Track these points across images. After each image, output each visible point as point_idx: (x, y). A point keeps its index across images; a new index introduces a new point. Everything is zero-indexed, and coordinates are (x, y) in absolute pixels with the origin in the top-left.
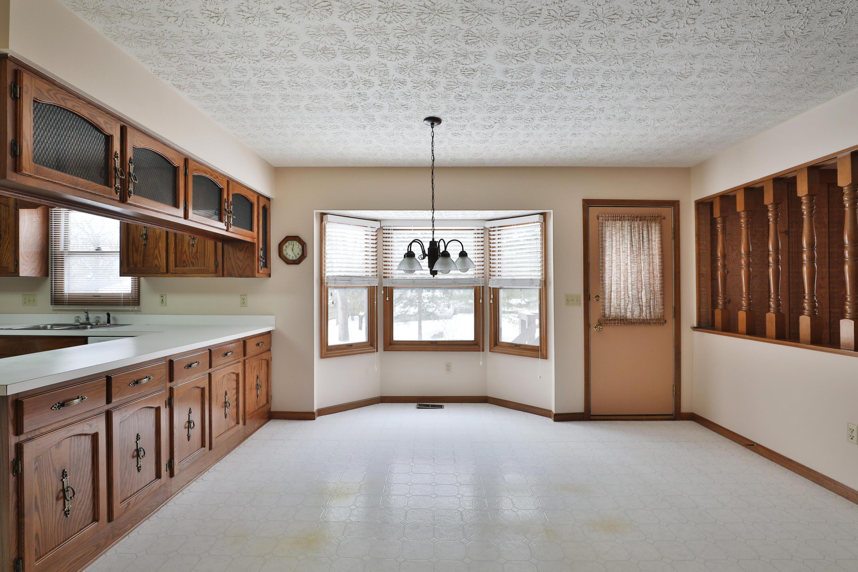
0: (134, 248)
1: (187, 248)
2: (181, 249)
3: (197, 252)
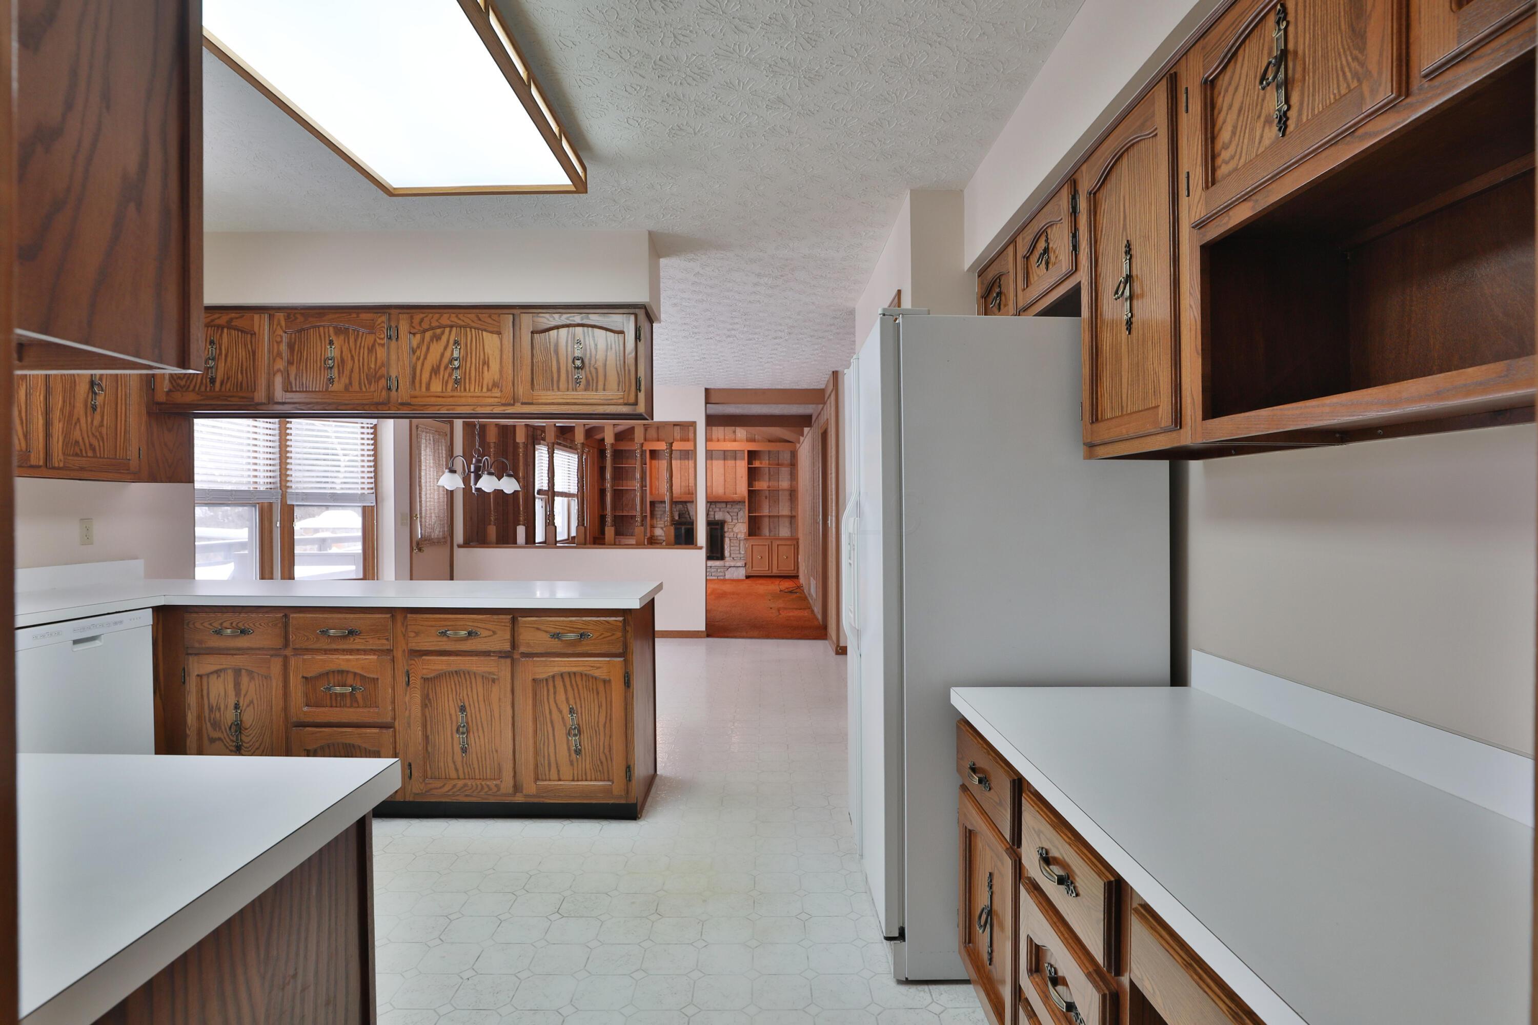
2: (70, 413)
3: (101, 425)
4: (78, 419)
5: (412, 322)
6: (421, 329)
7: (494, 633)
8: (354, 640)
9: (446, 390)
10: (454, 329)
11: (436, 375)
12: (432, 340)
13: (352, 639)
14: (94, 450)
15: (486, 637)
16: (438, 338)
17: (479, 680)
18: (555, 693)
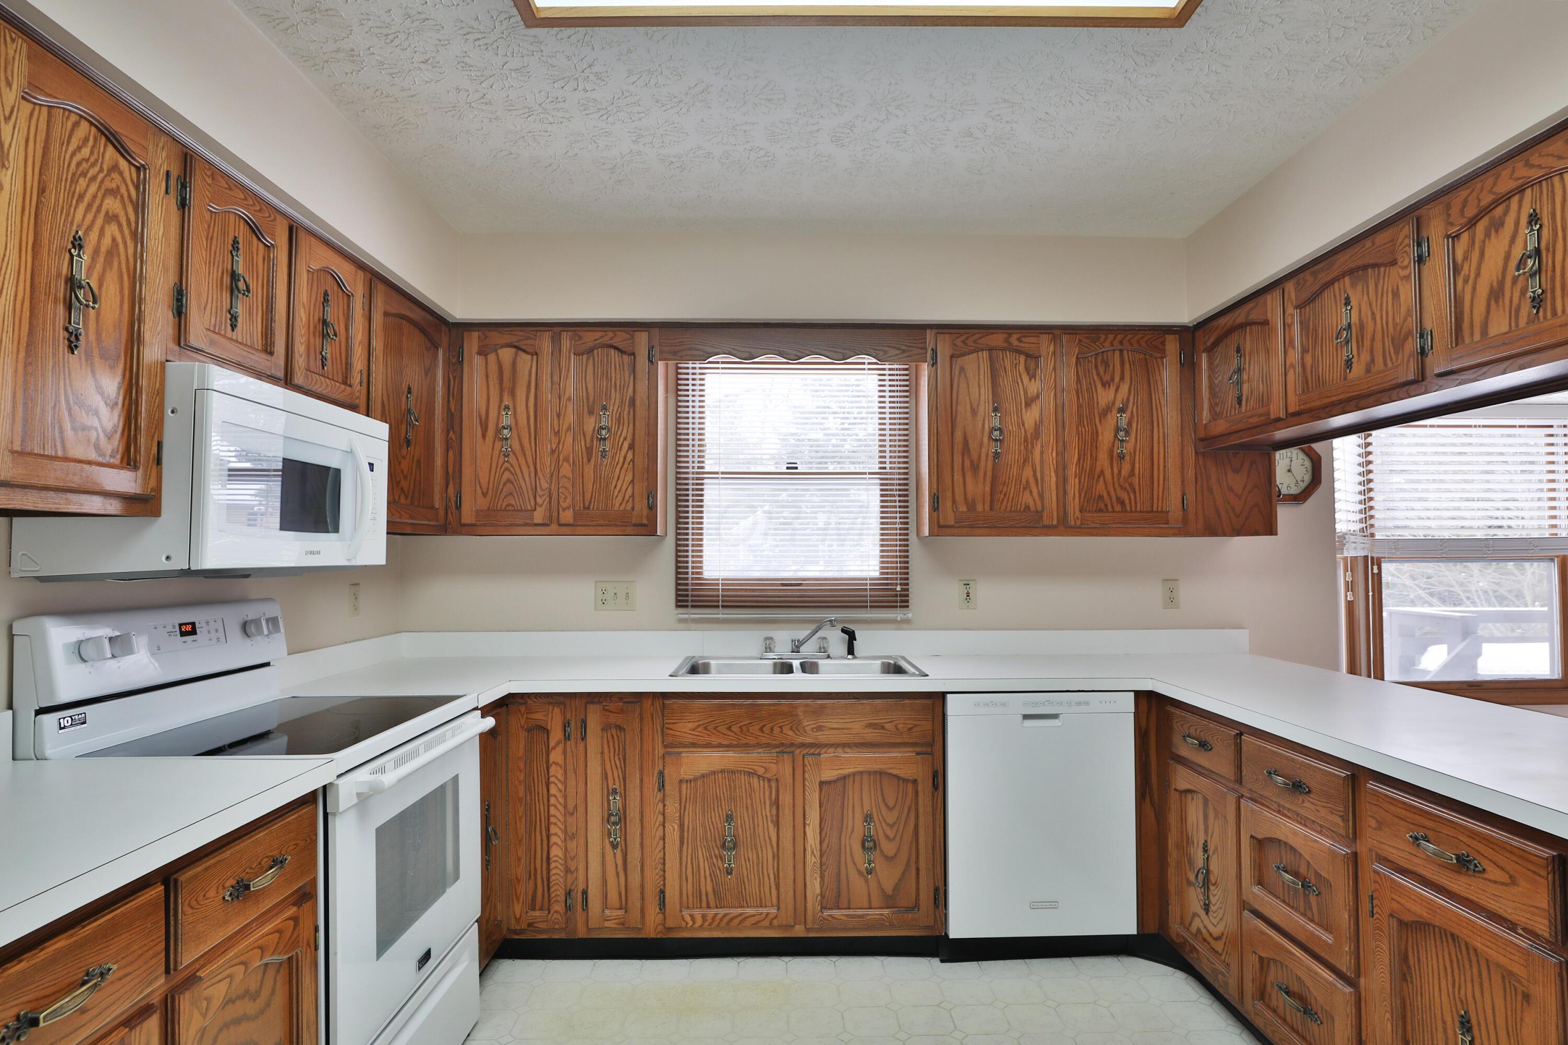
0: (967, 463)
1: (1106, 464)
2: (1091, 466)
3: (1132, 473)
4: (1102, 472)
5: (1449, 215)
6: (1464, 221)
7: (1513, 881)
8: (1303, 802)
9: (1517, 325)
10: (1529, 191)
11: (1497, 301)
12: (1488, 235)
13: (1300, 802)
14: (1122, 503)
15: (1496, 882)
16: (1498, 225)
17: (1496, 978)
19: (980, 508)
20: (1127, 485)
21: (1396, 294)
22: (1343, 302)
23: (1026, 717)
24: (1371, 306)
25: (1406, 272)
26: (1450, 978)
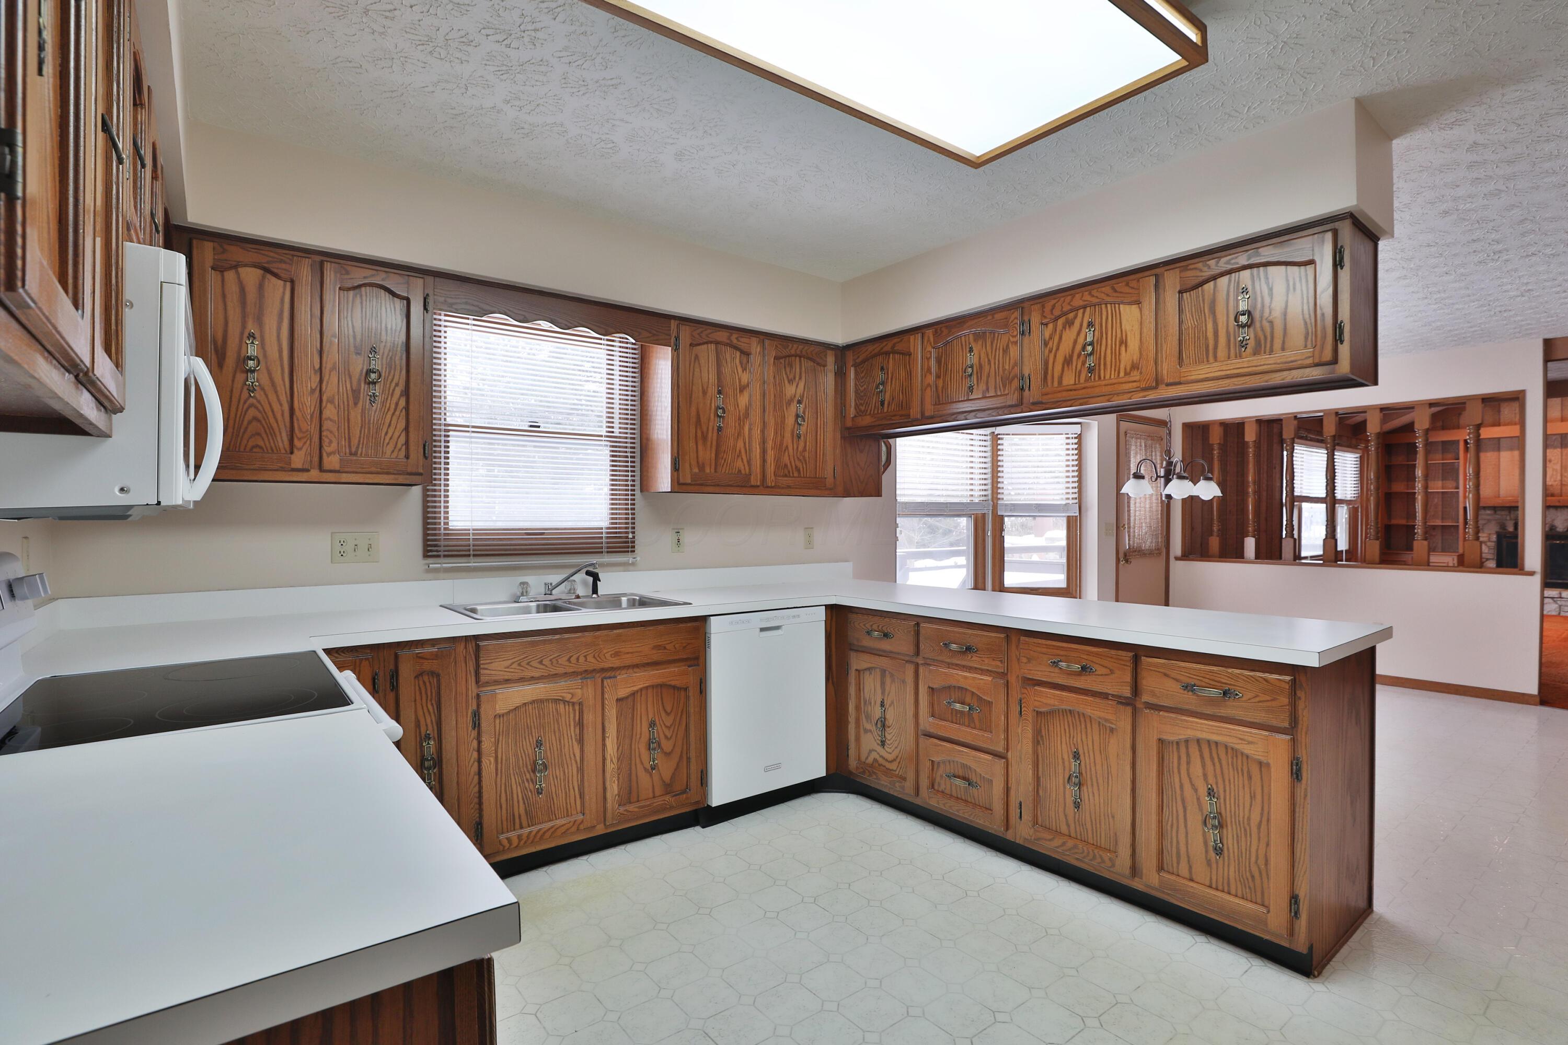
0: (699, 434)
1: (790, 441)
2: (781, 442)
3: (804, 450)
4: (787, 447)
5: (1043, 312)
6: (1053, 317)
7: (1112, 672)
8: (972, 657)
9: (1079, 381)
10: (1088, 309)
11: (1068, 365)
12: (1064, 327)
13: (970, 657)
14: (799, 471)
15: (1102, 675)
16: (1070, 323)
17: (1095, 726)
18: (1188, 763)
19: (708, 470)
20: (801, 458)
21: (1006, 350)
22: (968, 350)
23: (762, 630)
24: (988, 355)
25: (1015, 339)
26: (1067, 734)
